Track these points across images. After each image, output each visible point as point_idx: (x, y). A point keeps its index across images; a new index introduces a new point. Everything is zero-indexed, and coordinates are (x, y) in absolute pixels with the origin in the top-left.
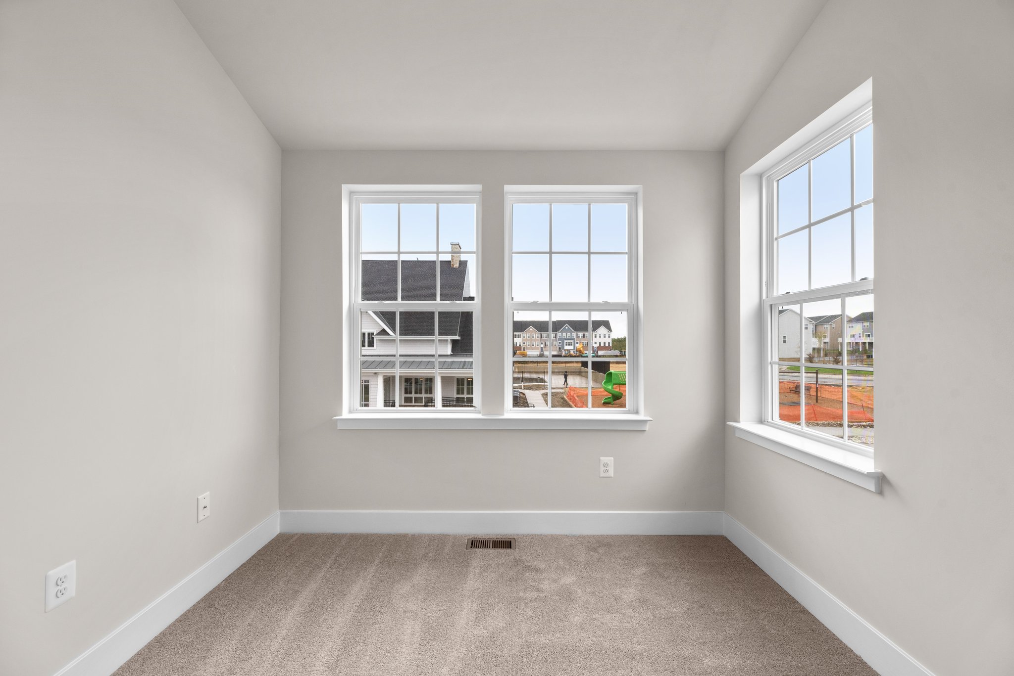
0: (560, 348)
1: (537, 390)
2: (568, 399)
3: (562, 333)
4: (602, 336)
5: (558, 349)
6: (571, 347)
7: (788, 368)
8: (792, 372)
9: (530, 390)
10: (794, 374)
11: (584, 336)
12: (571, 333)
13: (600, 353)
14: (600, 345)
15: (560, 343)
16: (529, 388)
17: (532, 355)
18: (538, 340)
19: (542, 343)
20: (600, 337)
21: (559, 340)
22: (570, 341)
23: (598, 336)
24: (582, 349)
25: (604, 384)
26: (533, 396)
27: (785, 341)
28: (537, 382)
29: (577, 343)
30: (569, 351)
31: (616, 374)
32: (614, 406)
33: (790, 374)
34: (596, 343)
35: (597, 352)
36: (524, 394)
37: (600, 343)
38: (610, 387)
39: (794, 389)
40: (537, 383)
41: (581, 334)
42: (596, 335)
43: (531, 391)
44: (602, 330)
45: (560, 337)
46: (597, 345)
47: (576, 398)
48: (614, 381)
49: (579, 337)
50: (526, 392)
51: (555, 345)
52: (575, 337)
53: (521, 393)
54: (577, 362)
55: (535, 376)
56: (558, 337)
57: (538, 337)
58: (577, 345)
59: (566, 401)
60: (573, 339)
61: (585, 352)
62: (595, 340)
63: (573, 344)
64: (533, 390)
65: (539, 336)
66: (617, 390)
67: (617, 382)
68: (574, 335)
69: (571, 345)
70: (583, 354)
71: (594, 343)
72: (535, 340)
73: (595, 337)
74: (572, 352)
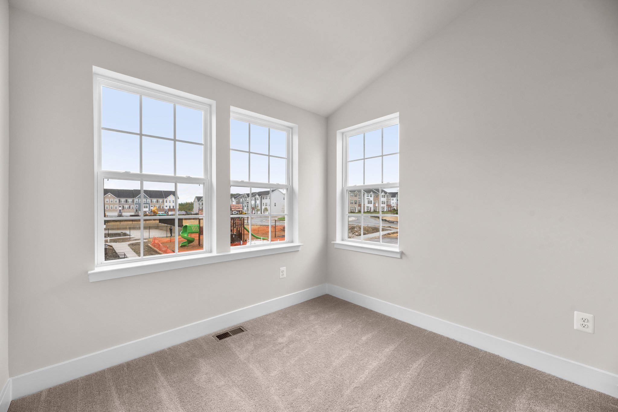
0: (137, 210)
1: (123, 242)
2: (153, 246)
3: (139, 199)
4: (172, 202)
5: (135, 210)
6: (147, 210)
7: (278, 219)
8: (279, 221)
9: (116, 242)
10: (280, 222)
11: (157, 201)
12: (147, 200)
13: (170, 213)
14: (170, 208)
15: (137, 206)
16: (115, 241)
17: (112, 215)
18: (116, 204)
19: (120, 207)
20: (170, 202)
21: (136, 204)
22: (146, 205)
23: (168, 202)
24: (156, 211)
25: (182, 233)
26: (120, 247)
27: (275, 205)
28: (120, 236)
29: (152, 206)
30: (145, 212)
31: (190, 227)
32: (188, 247)
33: (279, 222)
34: (166, 206)
35: (168, 213)
36: (111, 246)
37: (170, 206)
38: (186, 235)
39: (282, 229)
40: (122, 237)
41: (154, 200)
42: (166, 201)
43: (118, 243)
44: (171, 198)
45: (137, 202)
46: (168, 208)
47: (161, 244)
48: (188, 231)
49: (153, 202)
50: (113, 244)
51: (133, 208)
52: (150, 202)
53: (108, 245)
54: (155, 220)
55: (119, 232)
56: (135, 202)
57: (116, 202)
58: (152, 208)
59: (151, 248)
60: (148, 204)
61: (159, 213)
62: (166, 204)
63: (148, 207)
64: (119, 242)
65: (118, 201)
66: (190, 237)
67: (190, 231)
68: (149, 200)
69: (147, 208)
70: (157, 214)
71: (165, 206)
72: (114, 204)
73: (166, 202)
74: (147, 213)
